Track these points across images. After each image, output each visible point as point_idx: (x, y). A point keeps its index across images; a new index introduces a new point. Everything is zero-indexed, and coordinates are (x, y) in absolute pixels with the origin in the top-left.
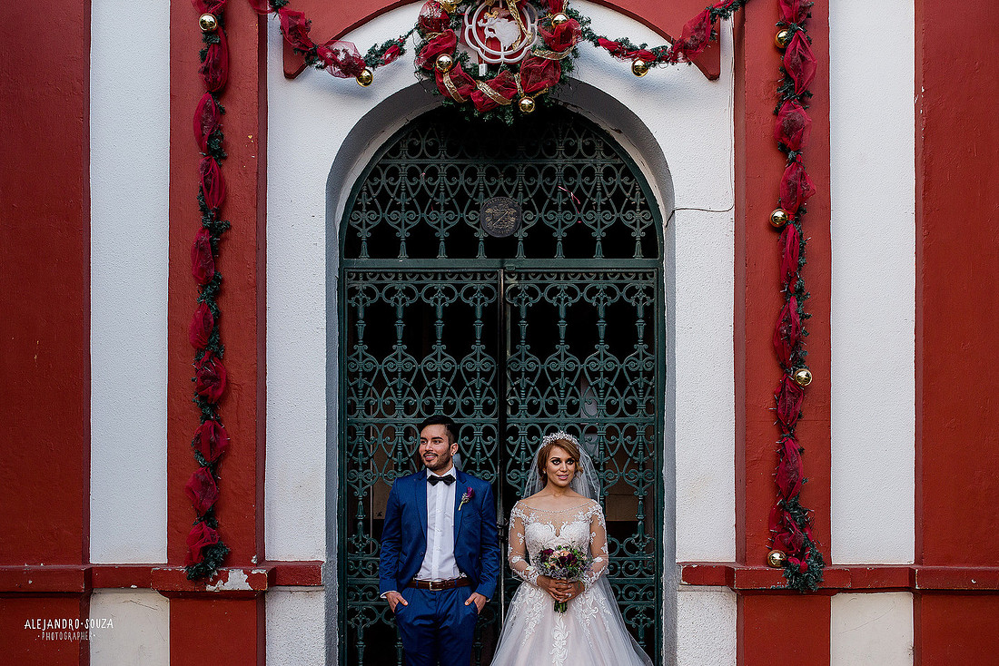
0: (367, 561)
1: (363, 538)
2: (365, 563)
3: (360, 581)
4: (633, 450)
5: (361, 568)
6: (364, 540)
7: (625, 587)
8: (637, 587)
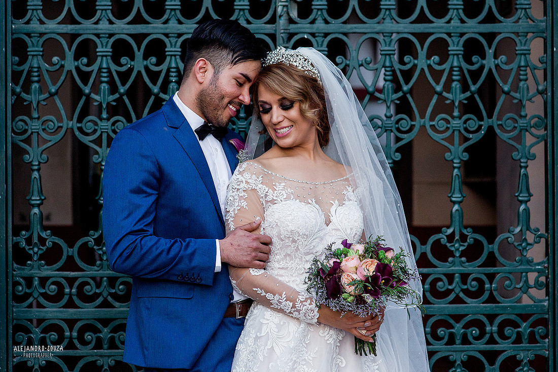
0: (47, 278)
1: (40, 237)
2: (43, 281)
3: (36, 313)
4: (510, 80)
5: (37, 289)
6: (42, 241)
7: (498, 320)
8: (518, 320)
